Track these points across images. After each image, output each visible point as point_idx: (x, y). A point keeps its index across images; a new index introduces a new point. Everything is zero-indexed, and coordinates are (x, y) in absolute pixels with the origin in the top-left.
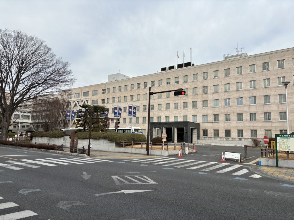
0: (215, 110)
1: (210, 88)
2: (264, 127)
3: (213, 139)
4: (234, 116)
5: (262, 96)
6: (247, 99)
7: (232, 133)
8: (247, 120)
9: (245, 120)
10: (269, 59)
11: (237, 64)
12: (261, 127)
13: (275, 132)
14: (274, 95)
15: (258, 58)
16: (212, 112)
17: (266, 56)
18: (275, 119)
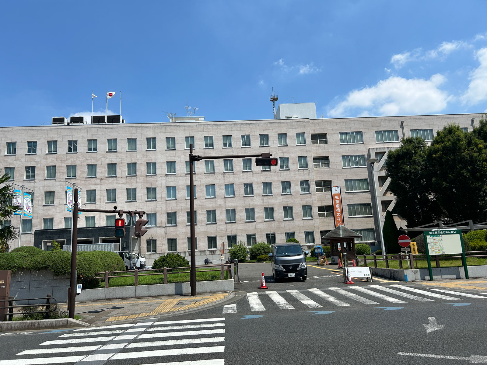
0: (169, 204)
1: (160, 165)
2: (246, 230)
4: (202, 214)
5: (241, 183)
6: (221, 188)
7: (200, 243)
8: (221, 220)
9: (219, 220)
10: (249, 131)
11: (205, 130)
12: (241, 230)
13: (260, 237)
14: (257, 183)
15: (235, 127)
16: (164, 208)
17: (245, 126)
18: (259, 218)
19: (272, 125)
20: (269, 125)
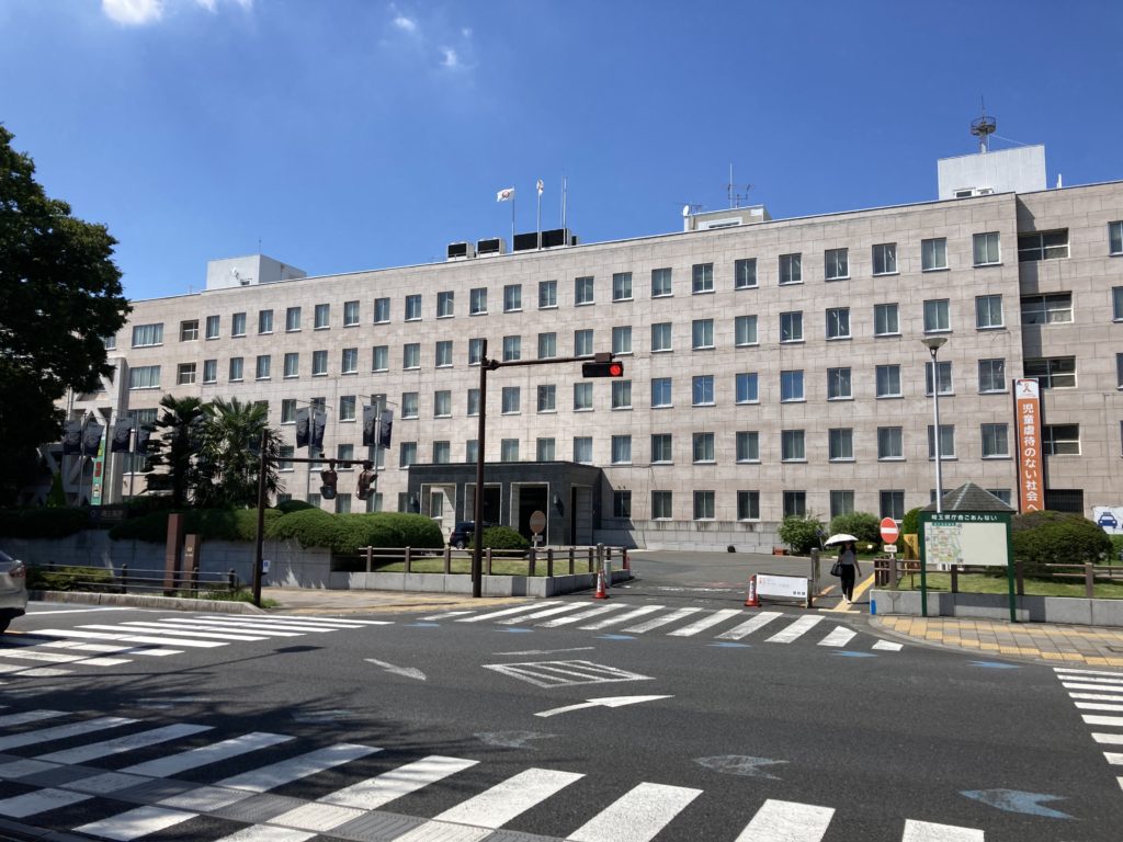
0: (658, 416)
1: (638, 333)
2: (829, 480)
3: (652, 526)
4: (727, 440)
5: (821, 368)
6: (773, 380)
7: (721, 505)
8: (770, 456)
9: (764, 455)
10: (847, 239)
11: (737, 246)
12: (818, 480)
13: (865, 498)
14: (863, 367)
15: (810, 233)
16: (647, 427)
17: (836, 228)
18: (865, 452)
19: (910, 219)
20: (899, 220)
